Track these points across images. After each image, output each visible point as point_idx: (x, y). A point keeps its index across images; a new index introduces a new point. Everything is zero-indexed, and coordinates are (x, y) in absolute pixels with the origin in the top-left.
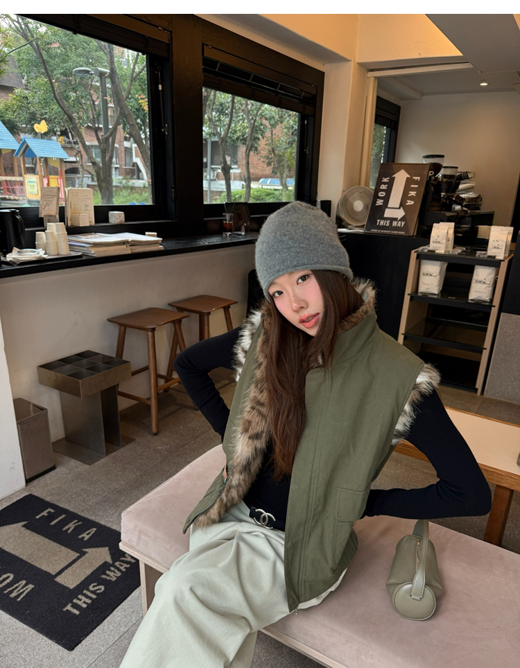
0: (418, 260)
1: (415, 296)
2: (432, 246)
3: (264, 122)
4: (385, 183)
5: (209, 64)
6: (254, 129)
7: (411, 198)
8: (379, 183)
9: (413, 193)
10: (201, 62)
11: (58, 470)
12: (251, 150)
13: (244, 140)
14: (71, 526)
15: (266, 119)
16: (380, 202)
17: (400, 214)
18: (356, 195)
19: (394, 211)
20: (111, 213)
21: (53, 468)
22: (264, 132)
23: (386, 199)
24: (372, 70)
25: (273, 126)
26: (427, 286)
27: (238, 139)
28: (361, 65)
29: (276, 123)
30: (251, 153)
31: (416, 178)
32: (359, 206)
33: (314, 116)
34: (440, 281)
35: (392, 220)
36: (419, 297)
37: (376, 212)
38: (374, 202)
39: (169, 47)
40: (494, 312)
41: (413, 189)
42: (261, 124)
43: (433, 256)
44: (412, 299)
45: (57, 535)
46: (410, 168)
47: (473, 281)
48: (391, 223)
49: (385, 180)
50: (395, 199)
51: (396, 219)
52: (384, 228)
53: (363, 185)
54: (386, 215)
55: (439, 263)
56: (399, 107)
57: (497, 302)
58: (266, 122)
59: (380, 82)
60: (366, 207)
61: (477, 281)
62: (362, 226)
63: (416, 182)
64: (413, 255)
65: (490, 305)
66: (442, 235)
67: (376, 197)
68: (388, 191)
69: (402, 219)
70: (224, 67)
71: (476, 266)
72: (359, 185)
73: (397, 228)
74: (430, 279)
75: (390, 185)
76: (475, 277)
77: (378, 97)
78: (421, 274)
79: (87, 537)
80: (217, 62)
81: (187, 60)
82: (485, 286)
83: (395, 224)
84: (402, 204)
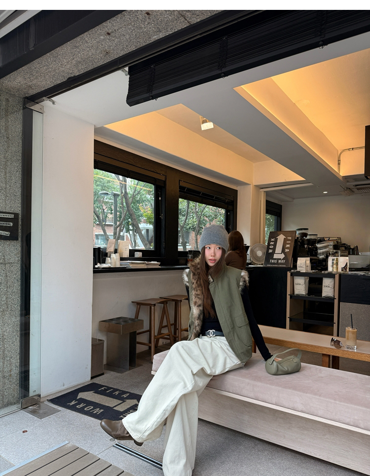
0: (292, 277)
1: (292, 296)
2: (298, 269)
3: (206, 218)
4: (273, 241)
5: (182, 189)
6: (200, 222)
7: (288, 248)
8: (269, 241)
9: (288, 246)
10: (178, 188)
11: (105, 375)
12: (198, 234)
13: (194, 229)
14: (117, 393)
15: (207, 217)
16: (270, 251)
17: (282, 256)
18: (257, 249)
19: (279, 255)
20: (136, 253)
21: (103, 374)
22: (205, 224)
23: (274, 249)
24: (262, 188)
25: (211, 221)
26: (299, 291)
27: (190, 228)
28: (256, 186)
29: (213, 219)
30: (198, 236)
31: (289, 238)
32: (260, 253)
33: (233, 210)
34: (305, 287)
35: (278, 259)
36: (295, 296)
37: (269, 256)
38: (268, 251)
39: (165, 182)
40: (336, 302)
41: (288, 244)
42: (204, 220)
43: (300, 274)
44: (291, 297)
45: (111, 395)
46: (286, 234)
47: (323, 286)
48: (278, 261)
49: (273, 240)
50: (279, 249)
51: (280, 259)
52: (274, 264)
53: (262, 243)
54: (274, 258)
55: (303, 278)
56: (281, 206)
57: (337, 297)
58: (207, 219)
59: (267, 193)
60: (264, 253)
61: (325, 286)
62: (262, 264)
63: (289, 240)
64: (289, 274)
65: (334, 299)
66: (303, 264)
67: (268, 248)
68: (275, 245)
69: (283, 259)
70: (189, 190)
71: (324, 278)
72: (260, 243)
73: (281, 264)
74: (300, 287)
75: (276, 242)
76: (323, 284)
77: (267, 201)
78: (295, 284)
79: (125, 396)
80: (185, 188)
81: (172, 187)
82: (330, 288)
83: (280, 261)
84: (283, 251)
